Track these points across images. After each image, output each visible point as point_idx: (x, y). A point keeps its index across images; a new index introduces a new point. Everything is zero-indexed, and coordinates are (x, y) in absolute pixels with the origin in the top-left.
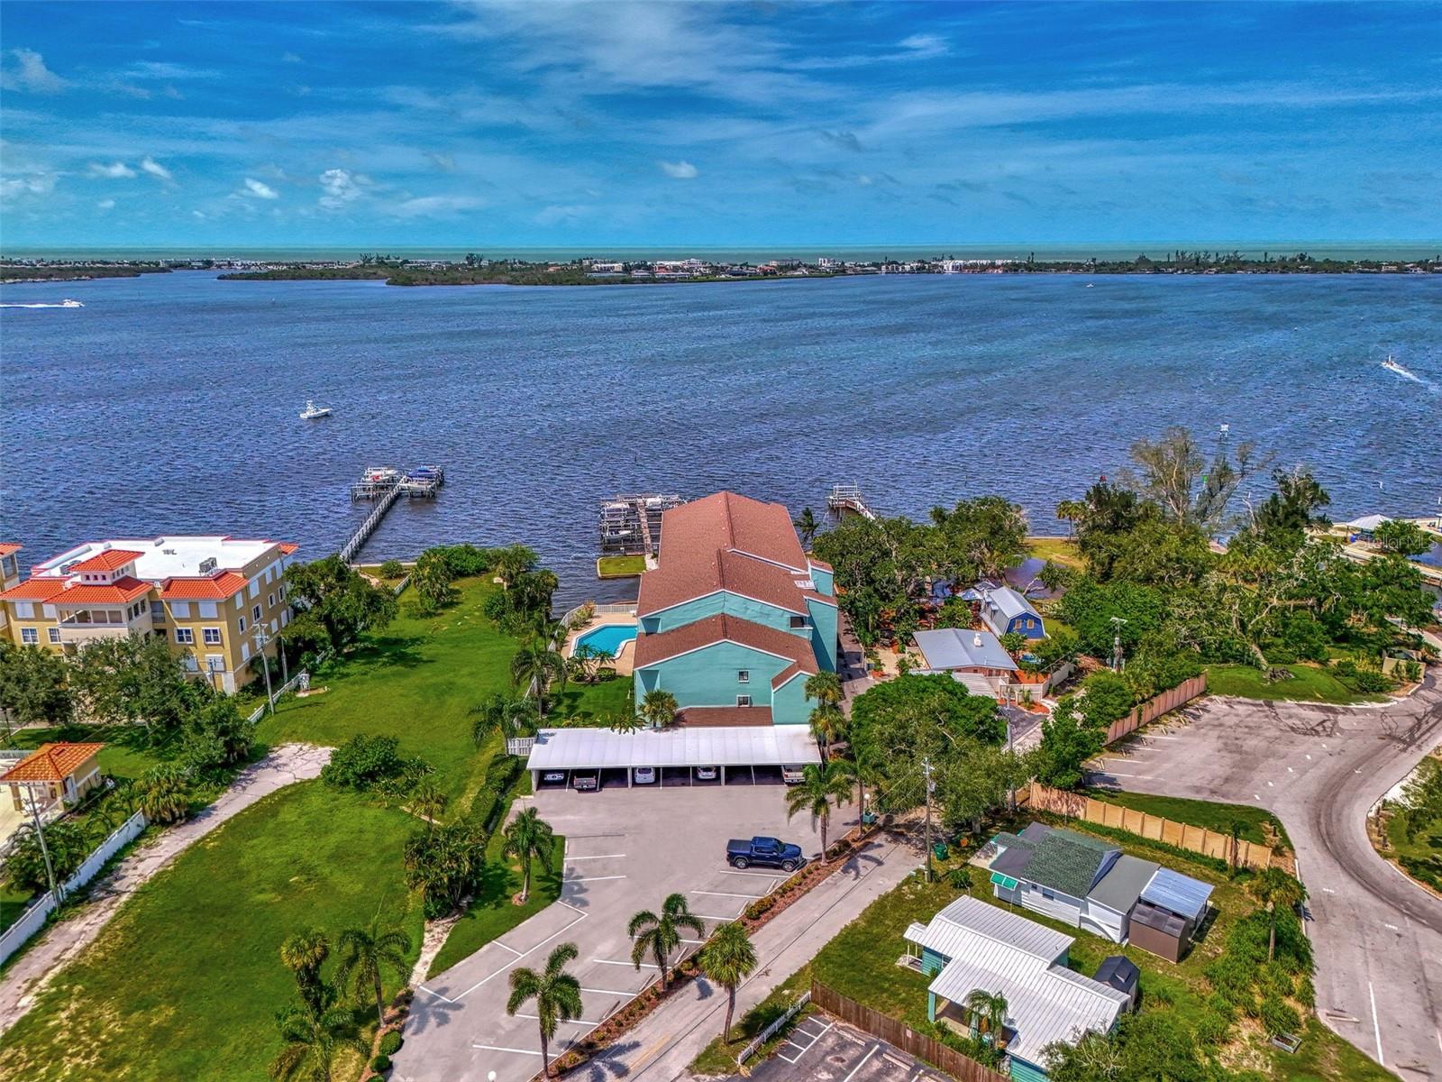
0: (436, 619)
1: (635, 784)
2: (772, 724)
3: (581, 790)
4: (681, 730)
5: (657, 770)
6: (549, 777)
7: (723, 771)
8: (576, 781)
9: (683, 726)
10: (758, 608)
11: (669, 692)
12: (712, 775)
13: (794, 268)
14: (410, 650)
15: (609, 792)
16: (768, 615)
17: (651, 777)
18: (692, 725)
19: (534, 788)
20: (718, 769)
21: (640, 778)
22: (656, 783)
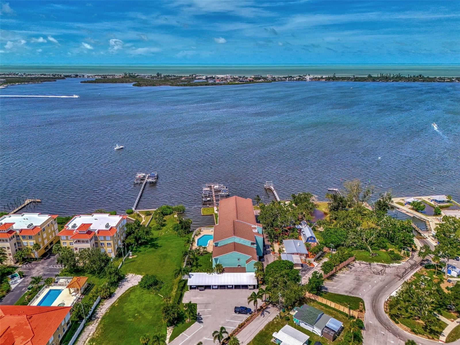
0: (161, 231)
1: (213, 289)
2: (245, 272)
3: (200, 290)
4: (224, 274)
5: (218, 286)
6: (193, 287)
7: (234, 286)
8: (199, 288)
9: (224, 273)
10: (243, 240)
11: (221, 264)
13: (259, 79)
14: (155, 242)
15: (207, 291)
16: (245, 242)
18: (227, 272)
19: (189, 289)
20: (232, 286)
21: (214, 287)
22: (218, 288)
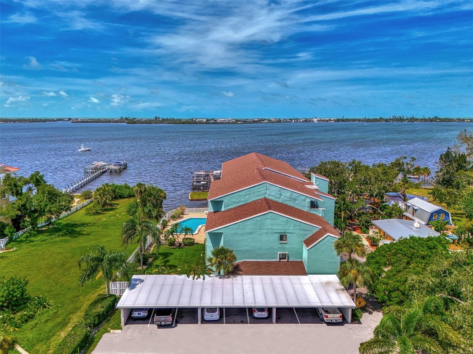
0: (102, 216)
1: (204, 321)
3: (160, 326)
4: (239, 277)
5: (221, 309)
6: (135, 314)
7: (274, 311)
8: (156, 318)
9: (240, 274)
10: (288, 195)
11: (231, 249)
12: (265, 314)
13: (263, 120)
15: (183, 329)
16: (295, 200)
17: (216, 316)
18: (247, 274)
19: (122, 324)
20: (270, 310)
21: (208, 316)
22: (219, 321)
